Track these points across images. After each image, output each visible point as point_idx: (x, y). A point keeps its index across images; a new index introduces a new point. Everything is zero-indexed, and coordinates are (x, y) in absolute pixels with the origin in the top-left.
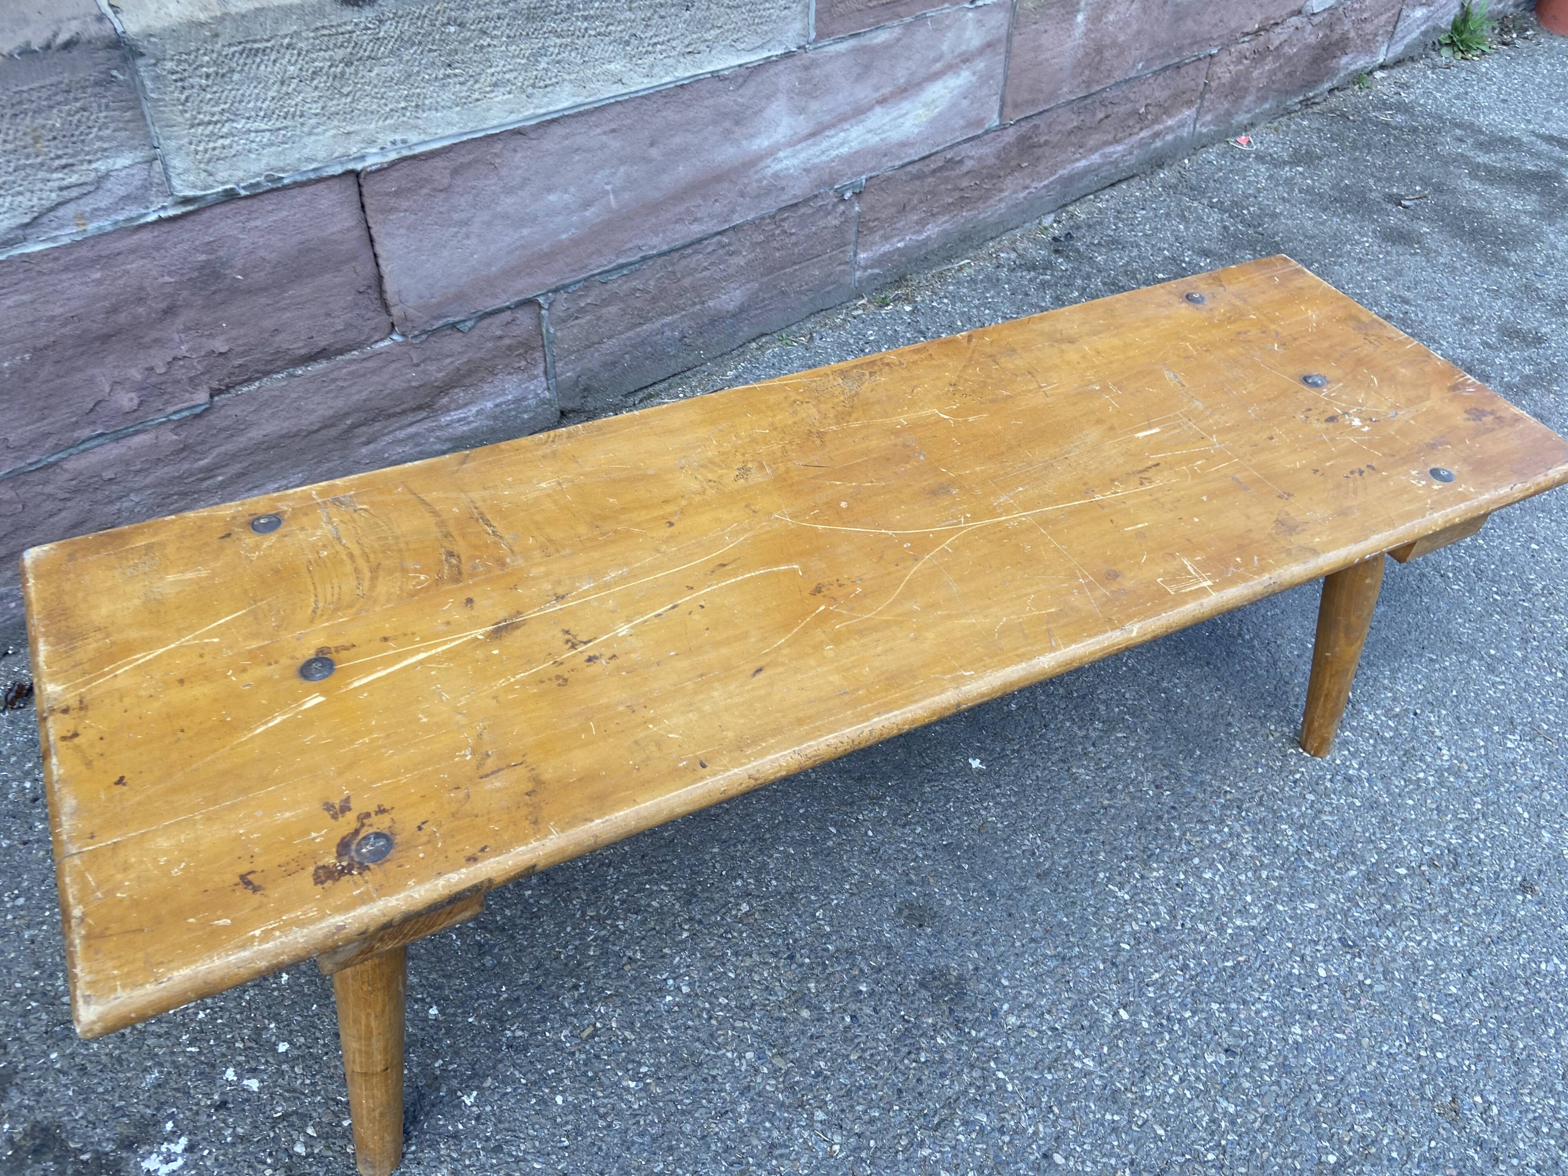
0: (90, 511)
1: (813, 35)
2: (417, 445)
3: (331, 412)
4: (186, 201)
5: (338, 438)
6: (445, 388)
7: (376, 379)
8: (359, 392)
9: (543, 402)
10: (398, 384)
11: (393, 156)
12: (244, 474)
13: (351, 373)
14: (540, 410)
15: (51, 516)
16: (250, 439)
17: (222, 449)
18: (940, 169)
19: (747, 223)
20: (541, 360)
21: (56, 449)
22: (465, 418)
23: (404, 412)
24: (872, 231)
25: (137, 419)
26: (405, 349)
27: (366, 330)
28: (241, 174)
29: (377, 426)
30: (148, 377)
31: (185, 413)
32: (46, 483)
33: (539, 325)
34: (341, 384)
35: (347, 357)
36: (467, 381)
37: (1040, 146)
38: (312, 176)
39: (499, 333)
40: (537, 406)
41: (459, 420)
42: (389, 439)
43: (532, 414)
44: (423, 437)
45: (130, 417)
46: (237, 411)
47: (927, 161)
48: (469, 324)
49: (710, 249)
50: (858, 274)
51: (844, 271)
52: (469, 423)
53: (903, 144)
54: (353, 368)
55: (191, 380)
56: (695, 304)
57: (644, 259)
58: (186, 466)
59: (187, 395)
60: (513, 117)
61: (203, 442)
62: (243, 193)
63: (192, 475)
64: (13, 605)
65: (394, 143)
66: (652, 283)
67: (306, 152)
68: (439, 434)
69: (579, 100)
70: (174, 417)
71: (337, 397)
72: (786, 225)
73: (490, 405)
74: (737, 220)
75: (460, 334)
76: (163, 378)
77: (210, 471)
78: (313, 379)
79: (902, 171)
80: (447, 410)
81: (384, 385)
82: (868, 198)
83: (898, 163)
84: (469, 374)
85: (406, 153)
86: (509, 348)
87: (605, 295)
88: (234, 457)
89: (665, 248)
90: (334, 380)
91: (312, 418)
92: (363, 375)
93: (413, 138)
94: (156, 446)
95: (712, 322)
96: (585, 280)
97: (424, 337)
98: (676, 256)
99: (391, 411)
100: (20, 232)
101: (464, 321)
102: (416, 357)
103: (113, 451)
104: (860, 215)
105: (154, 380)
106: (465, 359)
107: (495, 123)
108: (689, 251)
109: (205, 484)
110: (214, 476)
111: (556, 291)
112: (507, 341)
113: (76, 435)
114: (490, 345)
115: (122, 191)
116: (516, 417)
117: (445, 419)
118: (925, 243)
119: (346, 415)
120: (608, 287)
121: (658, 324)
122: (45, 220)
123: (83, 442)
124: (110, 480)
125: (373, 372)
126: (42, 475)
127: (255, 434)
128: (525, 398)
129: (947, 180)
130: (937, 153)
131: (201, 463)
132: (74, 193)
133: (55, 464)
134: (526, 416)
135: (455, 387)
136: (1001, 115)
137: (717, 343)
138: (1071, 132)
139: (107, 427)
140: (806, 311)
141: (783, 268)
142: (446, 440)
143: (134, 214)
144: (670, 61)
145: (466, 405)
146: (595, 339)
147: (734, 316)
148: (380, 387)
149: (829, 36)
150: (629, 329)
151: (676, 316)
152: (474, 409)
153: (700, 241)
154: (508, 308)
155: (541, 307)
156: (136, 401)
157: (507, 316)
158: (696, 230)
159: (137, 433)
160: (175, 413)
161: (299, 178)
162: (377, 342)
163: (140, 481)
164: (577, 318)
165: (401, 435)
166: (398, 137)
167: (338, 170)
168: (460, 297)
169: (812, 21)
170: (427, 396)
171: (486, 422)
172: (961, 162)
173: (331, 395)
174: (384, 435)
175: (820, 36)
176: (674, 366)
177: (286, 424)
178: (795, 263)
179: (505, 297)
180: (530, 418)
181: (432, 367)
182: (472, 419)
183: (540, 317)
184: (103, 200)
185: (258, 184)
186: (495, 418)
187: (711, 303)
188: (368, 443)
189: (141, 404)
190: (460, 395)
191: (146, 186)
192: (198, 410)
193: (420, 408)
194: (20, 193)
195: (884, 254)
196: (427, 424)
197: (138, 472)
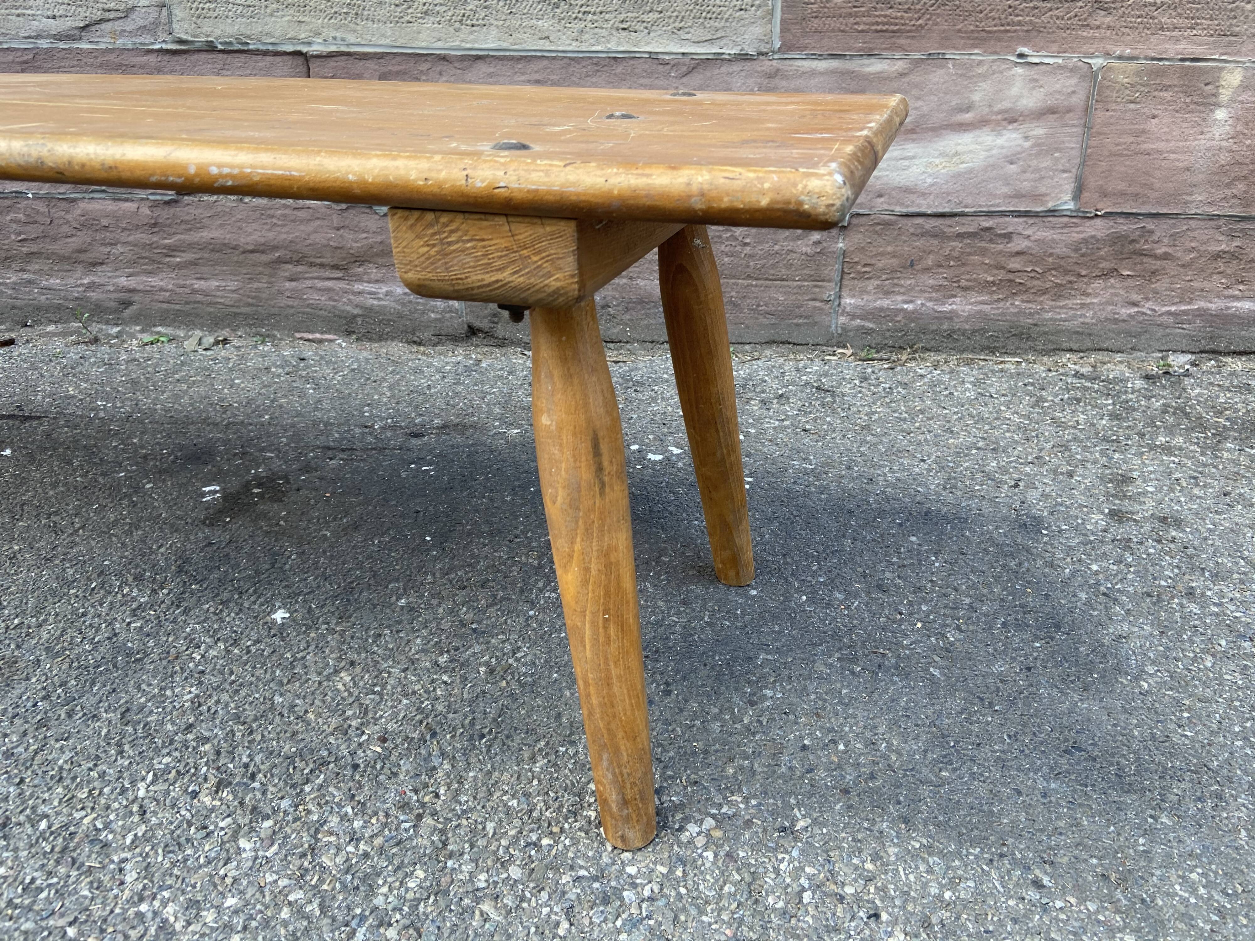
0: (90, 244)
1: (777, 44)
2: (330, 299)
3: (263, 240)
4: (181, 42)
5: (266, 264)
6: (360, 259)
7: (302, 227)
8: (288, 233)
10: (318, 238)
11: (333, 48)
12: (196, 264)
13: (284, 215)
14: (448, 315)
15: (67, 237)
16: (202, 237)
17: (183, 237)
18: (972, 235)
21: (75, 189)
22: (374, 293)
23: (322, 265)
24: (864, 276)
28: (219, 32)
29: (300, 268)
31: (160, 198)
32: (67, 212)
34: (275, 221)
35: (283, 201)
36: (380, 261)
37: (1156, 257)
38: (271, 48)
40: (444, 311)
41: (370, 293)
42: (309, 283)
43: (439, 316)
44: (337, 294)
46: (196, 212)
47: (948, 221)
48: (384, 209)
50: (842, 319)
51: (820, 309)
52: (379, 299)
53: (907, 190)
58: (155, 239)
60: (440, 44)
61: (169, 226)
62: (220, 47)
63: (159, 248)
64: (36, 291)
65: (335, 38)
67: (267, 29)
68: (352, 297)
69: (505, 45)
70: (153, 198)
71: (269, 230)
75: (377, 217)
77: (172, 250)
78: (255, 209)
79: (905, 221)
80: (360, 280)
81: (309, 235)
83: (898, 209)
84: (381, 255)
85: (344, 49)
88: (191, 246)
90: (272, 217)
91: (249, 239)
92: (294, 221)
93: (352, 39)
94: (138, 215)
99: (313, 260)
100: (77, 32)
102: (337, 220)
103: (111, 206)
104: (844, 253)
106: (379, 239)
107: (424, 44)
109: (168, 259)
110: (174, 256)
115: (141, 23)
116: (423, 313)
117: (358, 287)
118: (950, 316)
119: (276, 248)
122: (93, 28)
123: (92, 191)
124: (105, 227)
125: (302, 221)
126: (66, 205)
127: (206, 235)
129: (983, 252)
130: (963, 215)
131: (167, 241)
132: (112, 15)
133: (74, 200)
134: (433, 315)
135: (369, 262)
136: (1077, 197)
138: (1217, 256)
140: (765, 335)
142: (357, 306)
143: (147, 41)
144: (604, 32)
145: (377, 281)
148: (304, 236)
149: (801, 49)
152: (384, 289)
159: (126, 200)
160: (153, 195)
161: (261, 47)
163: (124, 237)
165: (320, 284)
166: (338, 35)
167: (290, 48)
169: (778, 29)
170: (344, 259)
171: (393, 304)
172: (1008, 236)
173: (266, 227)
174: (305, 279)
175: (787, 47)
177: (228, 236)
178: (749, 277)
180: (436, 319)
181: (348, 235)
182: (381, 296)
184: (129, 25)
185: (230, 43)
186: (402, 304)
188: (291, 280)
190: (374, 272)
191: (156, 23)
192: (168, 199)
193: (336, 267)
194: (80, 6)
195: (881, 309)
196: (342, 285)
197: (124, 229)
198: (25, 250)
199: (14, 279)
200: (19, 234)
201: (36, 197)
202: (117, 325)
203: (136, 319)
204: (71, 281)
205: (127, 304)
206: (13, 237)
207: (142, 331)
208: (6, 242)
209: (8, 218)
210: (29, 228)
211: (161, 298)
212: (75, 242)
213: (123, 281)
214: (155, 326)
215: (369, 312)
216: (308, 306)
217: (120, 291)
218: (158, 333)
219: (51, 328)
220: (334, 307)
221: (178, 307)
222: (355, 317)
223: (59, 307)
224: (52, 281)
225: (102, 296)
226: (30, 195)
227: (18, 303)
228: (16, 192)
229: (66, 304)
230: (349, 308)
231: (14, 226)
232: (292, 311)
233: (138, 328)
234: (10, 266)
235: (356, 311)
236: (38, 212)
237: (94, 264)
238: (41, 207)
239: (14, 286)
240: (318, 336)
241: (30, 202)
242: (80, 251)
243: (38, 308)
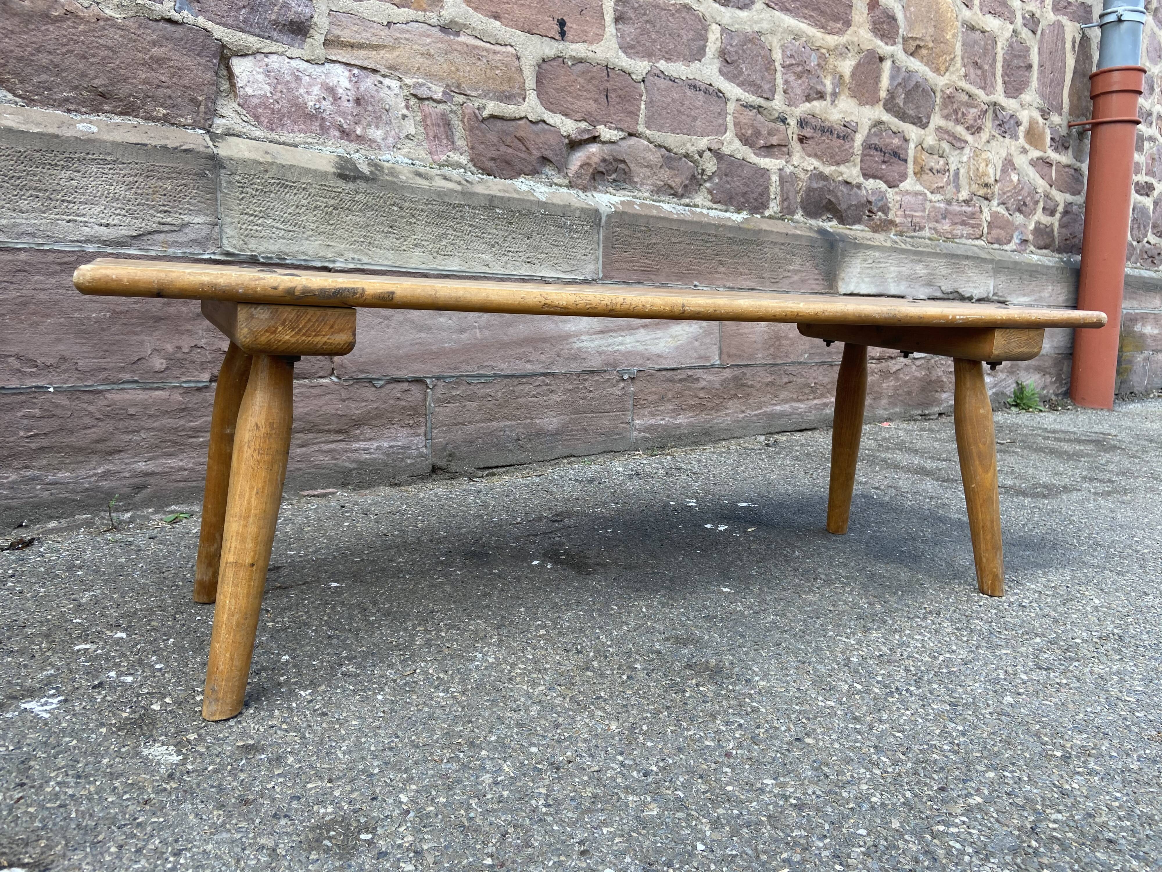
0: (111, 433)
1: (601, 275)
2: (333, 458)
4: (228, 254)
6: (359, 423)
7: (316, 402)
8: (303, 407)
9: (421, 455)
10: (330, 410)
11: (352, 266)
13: (301, 393)
14: (418, 460)
15: (86, 428)
17: (208, 419)
18: (684, 380)
19: (561, 374)
20: (423, 424)
21: (106, 381)
22: (368, 449)
23: (329, 431)
24: (643, 406)
25: (161, 378)
26: (337, 388)
27: (317, 366)
28: (263, 249)
29: (310, 436)
30: (176, 352)
31: (192, 385)
32: (91, 403)
33: (425, 400)
35: (301, 382)
36: (374, 422)
37: (748, 386)
38: (303, 263)
39: (399, 395)
40: (417, 457)
41: (364, 450)
42: (316, 447)
43: (413, 461)
44: (339, 454)
45: (157, 375)
47: (675, 372)
48: (381, 383)
49: (537, 383)
50: (635, 433)
51: (625, 428)
52: (371, 453)
53: (659, 356)
54: (303, 390)
55: (202, 363)
56: (526, 418)
57: (495, 376)
58: (182, 422)
59: (197, 373)
60: (423, 266)
61: (197, 410)
62: (262, 260)
63: (184, 430)
64: (39, 487)
65: (353, 259)
66: (499, 394)
67: (303, 249)
68: (350, 455)
69: (463, 269)
70: (185, 385)
72: (587, 384)
73: (386, 445)
74: (555, 370)
75: (374, 388)
76: (186, 356)
79: (659, 373)
80: (357, 440)
81: (321, 407)
82: (639, 384)
83: (657, 367)
84: (377, 417)
85: (359, 266)
86: (404, 407)
87: (469, 393)
89: (509, 372)
92: (308, 397)
93: (365, 260)
94: (167, 400)
95: (538, 434)
96: (458, 377)
97: (351, 382)
98: (516, 381)
99: (322, 427)
100: (129, 240)
101: (378, 379)
102: (344, 394)
103: (141, 396)
104: (634, 394)
105: (179, 355)
106: (375, 405)
107: (413, 266)
108: (524, 380)
109: (191, 440)
110: (198, 437)
111: (438, 378)
112: (403, 403)
113: (120, 376)
114: (392, 402)
115: (193, 236)
116: (402, 460)
117: (355, 445)
118: (679, 426)
120: (471, 387)
121: (502, 424)
122: (145, 238)
123: (123, 382)
124: (132, 415)
125: (315, 397)
126: (91, 397)
128: (409, 448)
129: (689, 389)
130: (681, 369)
131: (191, 424)
132: (166, 228)
133: (100, 392)
134: (409, 462)
135: (366, 424)
136: (720, 358)
137: (541, 451)
138: (767, 385)
139: (141, 378)
140: (601, 448)
141: (585, 413)
142: (353, 461)
143: (197, 253)
144: (517, 264)
145: (370, 440)
146: (460, 420)
147: (552, 435)
148: (317, 408)
149: (611, 278)
150: (483, 421)
151: (514, 423)
152: (375, 445)
153: (531, 376)
154: (406, 380)
155: (428, 387)
156: (164, 366)
157: (405, 386)
158: (529, 368)
159: (158, 389)
160: (186, 382)
161: (295, 262)
162: (321, 377)
163: (151, 423)
164: (449, 402)
165: (325, 447)
166: (356, 256)
167: (319, 264)
168: (378, 362)
169: (600, 267)
170: (347, 424)
171: (381, 456)
172: (697, 379)
174: (314, 444)
175: (605, 277)
176: (511, 458)
178: (592, 412)
179: (405, 372)
180: (411, 464)
181: (352, 405)
182: (373, 451)
183: (426, 394)
184: (181, 237)
185: (271, 258)
186: (388, 455)
187: (537, 421)
188: (302, 446)
189: (167, 368)
190: (368, 432)
191: (207, 238)
192: (201, 385)
193: (339, 432)
194: (135, 217)
195: (652, 425)
196: (342, 445)
197: (151, 416)
198: (34, 446)
199: (13, 477)
200: (31, 430)
201: (58, 391)
202: (127, 511)
203: (147, 503)
204: (83, 472)
205: (139, 488)
206: (22, 433)
207: (156, 512)
208: (12, 439)
209: (19, 414)
210: (41, 423)
211: (178, 478)
212: (95, 433)
213: (142, 466)
214: (168, 505)
215: (362, 464)
216: (313, 467)
217: (137, 476)
218: (173, 512)
219: (53, 524)
220: (335, 465)
221: (194, 484)
222: (351, 470)
223: (63, 502)
224: (60, 475)
225: (114, 484)
226: (51, 390)
227: (14, 503)
228: (35, 387)
229: (73, 496)
230: (347, 464)
231: (26, 422)
232: (300, 473)
233: (150, 510)
234: (10, 465)
235: (354, 466)
236: (57, 406)
237: (111, 453)
238: (63, 400)
239: (12, 486)
240: (320, 491)
241: (50, 396)
242: (98, 441)
243: (38, 506)
